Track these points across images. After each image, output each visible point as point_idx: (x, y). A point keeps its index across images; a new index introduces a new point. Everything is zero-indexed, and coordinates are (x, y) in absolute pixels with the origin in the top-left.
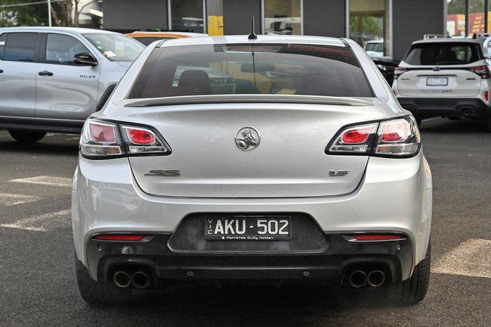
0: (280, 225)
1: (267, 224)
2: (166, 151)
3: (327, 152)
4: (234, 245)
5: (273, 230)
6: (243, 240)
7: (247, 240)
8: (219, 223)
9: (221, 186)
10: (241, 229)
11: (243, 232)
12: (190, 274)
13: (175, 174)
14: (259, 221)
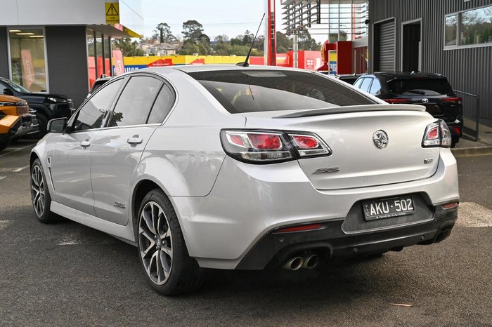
0: (408, 203)
1: (400, 203)
2: (328, 152)
3: (423, 146)
4: (383, 222)
5: (404, 207)
6: (390, 217)
7: (391, 217)
8: (372, 206)
9: (368, 177)
10: (386, 210)
11: (387, 212)
12: (356, 250)
13: (335, 171)
14: (395, 202)
